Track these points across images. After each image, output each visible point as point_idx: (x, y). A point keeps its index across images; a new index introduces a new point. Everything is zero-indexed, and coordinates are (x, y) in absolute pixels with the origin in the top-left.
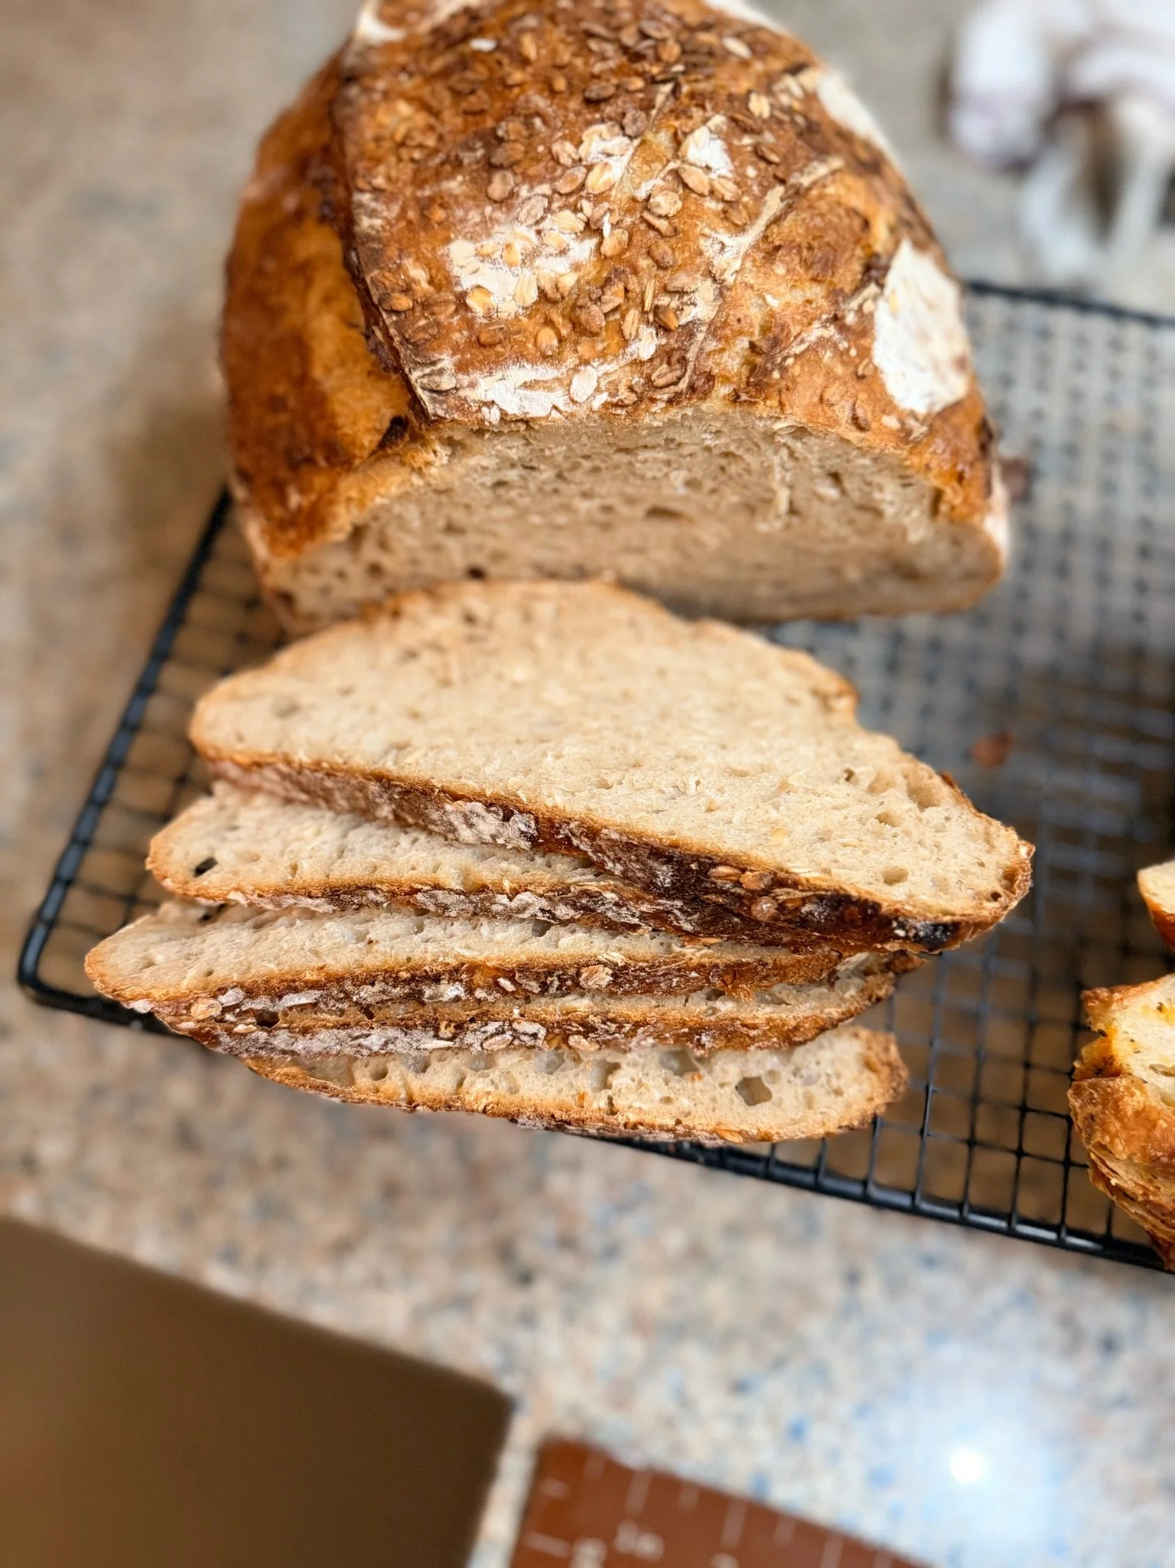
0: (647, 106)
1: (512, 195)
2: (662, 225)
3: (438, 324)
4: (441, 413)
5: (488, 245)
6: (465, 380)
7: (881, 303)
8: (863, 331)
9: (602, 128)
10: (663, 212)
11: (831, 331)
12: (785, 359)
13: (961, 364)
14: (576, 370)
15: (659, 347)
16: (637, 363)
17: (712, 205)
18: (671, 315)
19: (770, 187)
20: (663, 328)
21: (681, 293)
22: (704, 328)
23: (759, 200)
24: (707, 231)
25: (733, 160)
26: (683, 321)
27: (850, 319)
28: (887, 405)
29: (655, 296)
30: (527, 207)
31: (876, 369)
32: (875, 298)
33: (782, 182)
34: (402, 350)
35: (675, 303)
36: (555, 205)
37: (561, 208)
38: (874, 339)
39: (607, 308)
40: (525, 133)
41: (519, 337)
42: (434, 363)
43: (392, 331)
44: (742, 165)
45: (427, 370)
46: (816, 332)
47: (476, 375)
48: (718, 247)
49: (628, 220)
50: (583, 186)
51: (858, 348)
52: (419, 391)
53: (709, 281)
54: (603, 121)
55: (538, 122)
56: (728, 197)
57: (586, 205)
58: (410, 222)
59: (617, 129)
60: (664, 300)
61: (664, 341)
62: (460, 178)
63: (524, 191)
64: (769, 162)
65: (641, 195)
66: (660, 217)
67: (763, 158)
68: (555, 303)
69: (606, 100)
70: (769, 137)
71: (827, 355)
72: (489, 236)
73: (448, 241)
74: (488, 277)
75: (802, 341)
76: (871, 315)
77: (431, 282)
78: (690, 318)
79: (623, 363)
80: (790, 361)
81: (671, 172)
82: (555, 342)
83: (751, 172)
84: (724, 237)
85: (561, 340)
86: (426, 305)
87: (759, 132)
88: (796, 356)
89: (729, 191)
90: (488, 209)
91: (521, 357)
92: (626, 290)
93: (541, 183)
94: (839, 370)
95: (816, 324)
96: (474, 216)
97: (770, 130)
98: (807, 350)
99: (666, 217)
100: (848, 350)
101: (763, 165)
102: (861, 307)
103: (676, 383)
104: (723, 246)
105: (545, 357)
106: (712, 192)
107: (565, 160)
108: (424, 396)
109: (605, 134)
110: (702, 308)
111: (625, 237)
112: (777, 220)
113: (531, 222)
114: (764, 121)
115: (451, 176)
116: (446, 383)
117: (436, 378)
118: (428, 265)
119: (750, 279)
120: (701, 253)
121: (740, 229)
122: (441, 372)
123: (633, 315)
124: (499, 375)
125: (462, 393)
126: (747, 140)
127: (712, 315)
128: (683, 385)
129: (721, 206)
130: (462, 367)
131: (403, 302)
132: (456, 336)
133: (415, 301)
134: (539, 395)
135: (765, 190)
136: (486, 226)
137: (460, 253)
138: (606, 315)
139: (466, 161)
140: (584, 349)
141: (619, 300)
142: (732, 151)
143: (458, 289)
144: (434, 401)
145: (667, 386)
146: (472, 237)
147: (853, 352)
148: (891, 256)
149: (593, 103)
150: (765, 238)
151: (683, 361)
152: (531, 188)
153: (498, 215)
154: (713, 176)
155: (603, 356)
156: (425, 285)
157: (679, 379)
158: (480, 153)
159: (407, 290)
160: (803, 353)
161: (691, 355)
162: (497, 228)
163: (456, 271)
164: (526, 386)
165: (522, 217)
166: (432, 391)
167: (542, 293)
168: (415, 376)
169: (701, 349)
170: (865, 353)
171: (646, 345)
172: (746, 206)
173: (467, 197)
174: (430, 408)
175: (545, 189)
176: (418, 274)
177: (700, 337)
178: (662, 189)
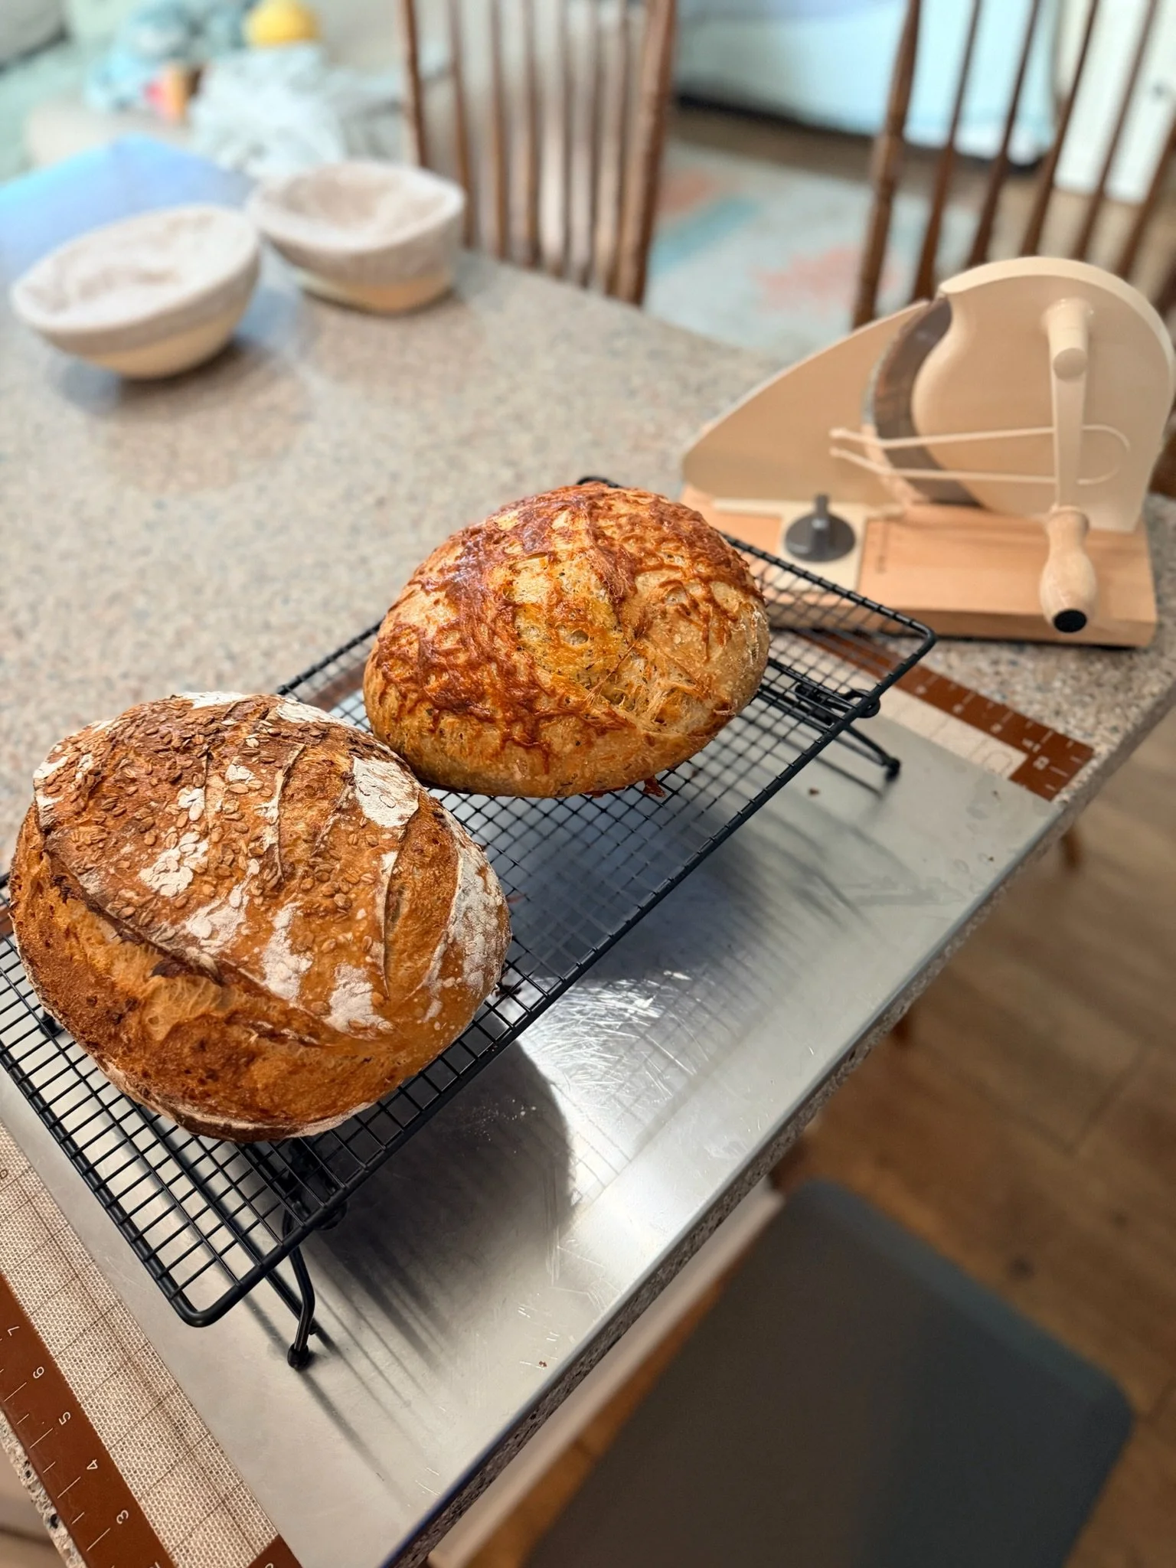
0: (200, 770)
1: (157, 837)
2: (235, 816)
3: (152, 911)
4: (175, 947)
5: (159, 865)
6: (178, 927)
7: (357, 791)
8: (354, 808)
9: (184, 790)
10: (232, 811)
11: (338, 815)
12: (322, 838)
13: (412, 795)
14: (228, 894)
15: (260, 865)
16: (255, 877)
17: (254, 794)
18: (259, 849)
19: (275, 772)
20: (259, 857)
21: (258, 839)
22: (277, 846)
23: (273, 781)
24: (256, 807)
25: (252, 771)
26: (265, 849)
27: (345, 806)
28: (381, 830)
29: (247, 846)
30: (168, 840)
31: (368, 819)
32: (353, 791)
33: (280, 768)
34: (141, 932)
35: (258, 844)
36: (181, 834)
37: (184, 834)
38: (361, 807)
39: (229, 863)
40: (149, 811)
41: (195, 896)
42: (160, 928)
43: (132, 926)
44: (258, 771)
45: (158, 934)
46: (331, 820)
47: (183, 922)
48: (264, 810)
49: (218, 823)
50: (188, 820)
51: (355, 816)
52: (160, 944)
53: (268, 827)
54: (184, 786)
55: (153, 804)
56: (258, 787)
57: (194, 826)
58: (113, 875)
59: (191, 787)
60: (252, 845)
61: (261, 862)
62: (128, 844)
63: (163, 835)
64: (270, 763)
65: (218, 808)
66: (232, 813)
67: (266, 763)
68: (203, 874)
69: (180, 777)
70: (264, 753)
71: (343, 826)
72: (156, 861)
73: (137, 873)
74: (165, 879)
75: (327, 826)
76: (355, 798)
77: (138, 894)
78: (268, 846)
79: (248, 880)
80: (326, 837)
81: (226, 792)
82: (213, 889)
83: (263, 771)
84: (266, 805)
85: (215, 886)
86: (143, 906)
87: (259, 753)
88: (327, 834)
89: (257, 784)
90: (149, 851)
91: (200, 904)
92: (233, 851)
93: (169, 827)
94: (351, 829)
95: (329, 817)
96: (144, 856)
97: (263, 749)
98: (332, 829)
99: (234, 812)
100: (351, 819)
101: (267, 766)
102: (347, 798)
103: (276, 874)
104: (266, 808)
105: (213, 897)
106: (250, 790)
107: (174, 812)
108: (164, 945)
109: (188, 792)
110: (270, 838)
111: (221, 830)
112: (285, 786)
113: (173, 846)
114: (258, 747)
115: (125, 845)
116: (170, 933)
117: (164, 934)
118: (132, 889)
119: (287, 815)
120: (258, 817)
121: (270, 797)
122: (165, 930)
123: (241, 859)
124: (193, 916)
125: (181, 933)
126: (254, 759)
127: (277, 839)
128: (280, 873)
129: (257, 793)
130: (174, 923)
131: (129, 911)
132: (164, 911)
133: (135, 907)
134: (217, 914)
135: (273, 774)
136: (152, 858)
137: (145, 875)
138: (230, 866)
139: (128, 837)
140: (227, 883)
141: (232, 857)
142: (250, 767)
143: (154, 891)
144: (169, 944)
145: (273, 877)
146: (147, 866)
147: (354, 818)
148: (351, 769)
149: (175, 781)
150: (284, 795)
151: (275, 864)
152: (166, 832)
153: (155, 850)
154: (247, 782)
155: (238, 882)
156: (136, 898)
157: (276, 872)
158: (133, 830)
159: (128, 905)
160: (330, 831)
161: (277, 860)
162: (158, 856)
163: (149, 884)
164: (209, 913)
165: (168, 846)
166: (165, 941)
167: (195, 872)
168: (153, 939)
169: (280, 856)
170: (360, 815)
171: (254, 867)
172: (267, 787)
173: (136, 850)
174: (169, 948)
175: (173, 829)
176: (130, 894)
177: (277, 851)
178: (226, 801)
